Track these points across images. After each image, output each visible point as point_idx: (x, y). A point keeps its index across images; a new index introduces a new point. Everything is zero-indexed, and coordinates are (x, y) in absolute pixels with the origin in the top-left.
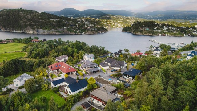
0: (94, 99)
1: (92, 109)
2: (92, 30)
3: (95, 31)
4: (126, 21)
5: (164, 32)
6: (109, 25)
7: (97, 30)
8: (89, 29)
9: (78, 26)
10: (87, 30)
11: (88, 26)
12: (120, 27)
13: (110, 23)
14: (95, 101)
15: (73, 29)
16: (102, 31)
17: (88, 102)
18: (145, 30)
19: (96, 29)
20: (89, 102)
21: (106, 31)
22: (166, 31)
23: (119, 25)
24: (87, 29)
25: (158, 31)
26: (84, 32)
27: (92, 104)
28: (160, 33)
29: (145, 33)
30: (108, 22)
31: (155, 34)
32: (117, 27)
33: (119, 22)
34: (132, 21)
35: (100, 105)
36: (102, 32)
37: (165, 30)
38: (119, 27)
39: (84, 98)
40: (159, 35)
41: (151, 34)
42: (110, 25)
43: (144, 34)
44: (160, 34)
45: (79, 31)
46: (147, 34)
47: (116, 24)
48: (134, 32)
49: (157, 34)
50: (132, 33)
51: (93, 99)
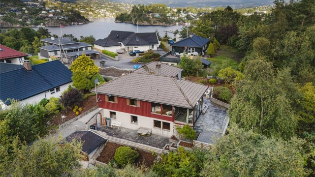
0: (112, 114)
1: (114, 152)
2: (58, 19)
3: (64, 20)
4: (118, 8)
5: (182, 20)
6: (90, 13)
7: (69, 19)
8: (51, 18)
9: (26, 12)
10: (47, 19)
11: (49, 13)
12: (110, 16)
13: (91, 11)
14: (122, 120)
15: (17, 19)
16: (78, 22)
17: (87, 128)
18: (153, 17)
19: (66, 18)
20: (93, 127)
21: (86, 21)
22: (186, 18)
23: (108, 14)
24: (47, 17)
25: (173, 18)
26: (42, 24)
27: (109, 134)
28: (176, 21)
29: (154, 23)
30: (87, 9)
31: (170, 23)
32: (105, 16)
33: (107, 10)
34: (128, 9)
35: (146, 129)
36: (80, 23)
37: (184, 17)
38: (108, 17)
39: (66, 120)
40: (175, 25)
41: (164, 24)
42: (92, 13)
43: (152, 23)
44: (177, 24)
45: (32, 21)
46: (158, 24)
47: (102, 11)
48: (136, 21)
49: (173, 23)
50: (132, 24)
51: (106, 113)
